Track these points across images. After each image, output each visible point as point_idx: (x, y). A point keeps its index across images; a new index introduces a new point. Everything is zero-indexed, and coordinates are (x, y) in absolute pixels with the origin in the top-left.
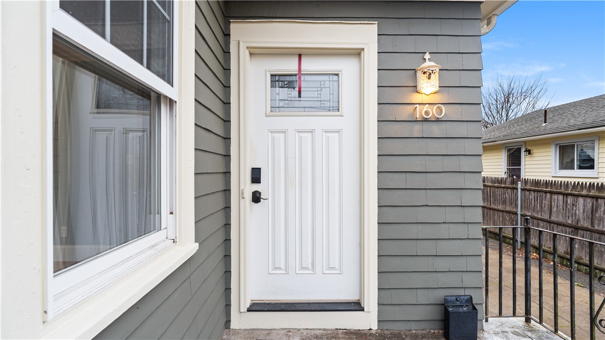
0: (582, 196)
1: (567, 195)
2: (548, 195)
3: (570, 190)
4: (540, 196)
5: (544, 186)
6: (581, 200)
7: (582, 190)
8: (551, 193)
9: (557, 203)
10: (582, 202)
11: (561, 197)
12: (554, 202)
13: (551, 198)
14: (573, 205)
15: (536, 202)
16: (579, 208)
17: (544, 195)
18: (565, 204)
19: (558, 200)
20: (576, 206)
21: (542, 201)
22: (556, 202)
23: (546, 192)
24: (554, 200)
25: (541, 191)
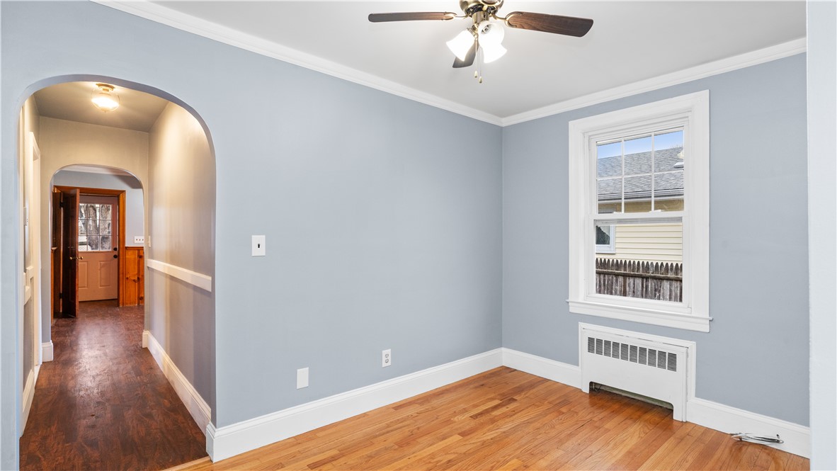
0: (668, 279)
1: (647, 278)
2: (621, 279)
3: (651, 272)
4: (609, 280)
5: (614, 268)
6: (666, 285)
7: (668, 272)
8: (625, 276)
9: (634, 288)
10: (668, 286)
11: (639, 281)
12: (629, 286)
13: (625, 282)
14: (656, 290)
15: (602, 288)
16: (663, 293)
17: (614, 278)
18: (644, 289)
19: (634, 284)
20: (660, 292)
21: (612, 285)
22: (632, 287)
23: (617, 275)
24: (629, 284)
25: (609, 274)
